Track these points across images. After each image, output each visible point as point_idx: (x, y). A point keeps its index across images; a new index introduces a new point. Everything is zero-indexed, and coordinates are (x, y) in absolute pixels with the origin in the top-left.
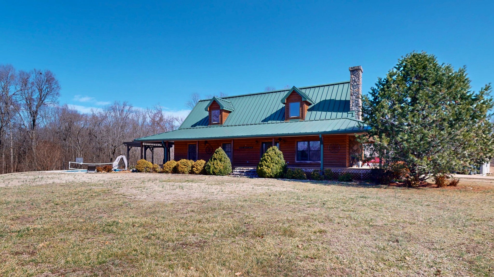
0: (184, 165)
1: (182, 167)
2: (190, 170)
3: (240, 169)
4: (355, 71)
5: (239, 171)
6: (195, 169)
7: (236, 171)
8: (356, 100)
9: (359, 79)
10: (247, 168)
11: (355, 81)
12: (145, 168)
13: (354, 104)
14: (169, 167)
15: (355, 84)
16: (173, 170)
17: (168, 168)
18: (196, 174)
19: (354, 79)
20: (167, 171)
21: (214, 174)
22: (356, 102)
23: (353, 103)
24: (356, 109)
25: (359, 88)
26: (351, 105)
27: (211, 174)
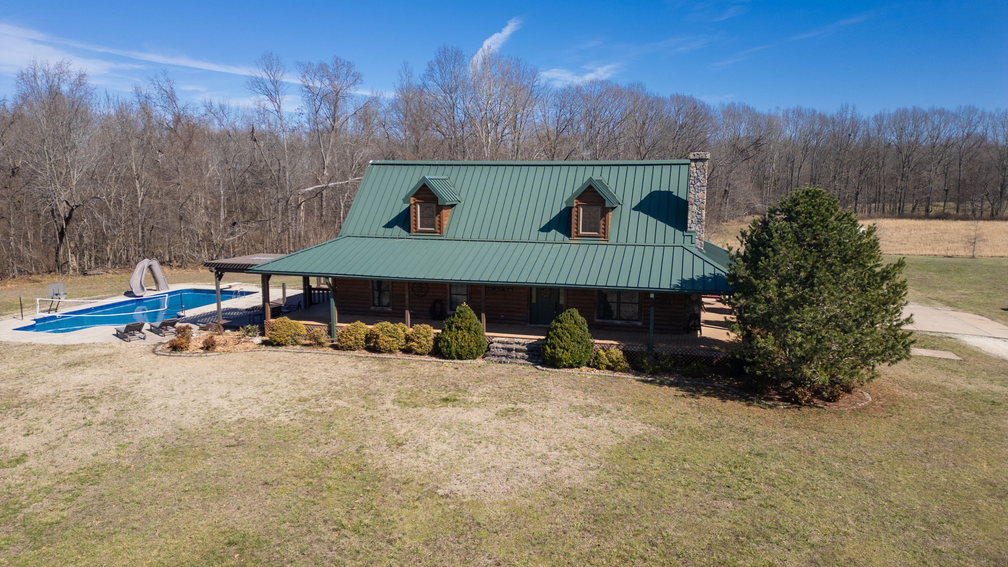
0: (390, 336)
2: (403, 346)
4: (699, 162)
5: (503, 348)
6: (415, 343)
8: (698, 214)
11: (697, 179)
12: (291, 336)
13: (694, 220)
14: (353, 338)
15: (698, 184)
16: (364, 345)
17: (351, 340)
24: (697, 228)
26: (689, 222)
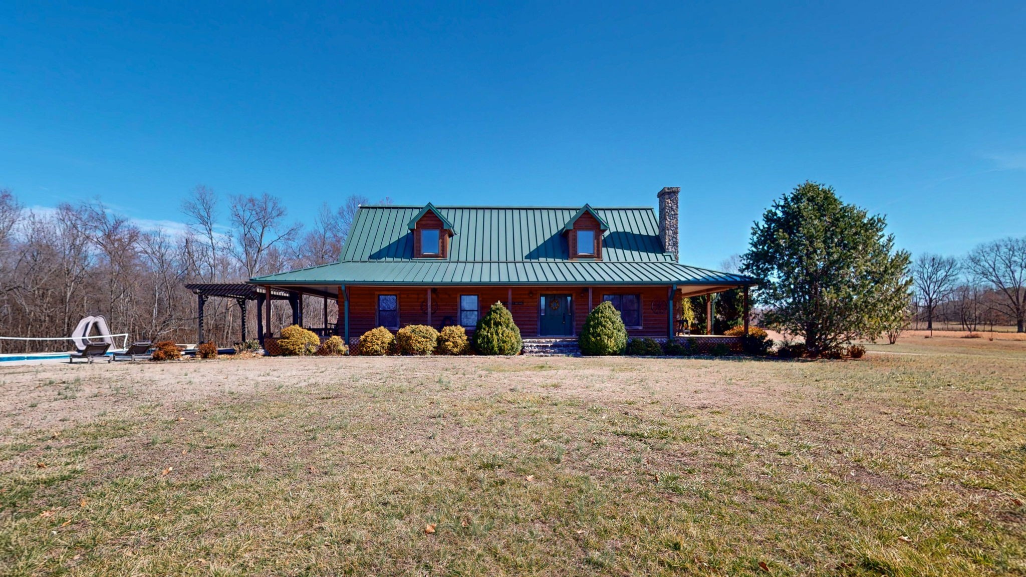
0: (424, 337)
1: (420, 340)
2: (434, 348)
3: (539, 342)
4: (672, 194)
5: (537, 346)
6: (451, 344)
7: (531, 346)
8: (673, 237)
9: (677, 207)
10: (548, 340)
11: (672, 209)
13: (670, 242)
15: (672, 213)
16: (389, 349)
18: (453, 354)
19: (670, 205)
20: (376, 351)
21: (502, 352)
22: (674, 239)
23: (670, 240)
24: (673, 250)
25: (677, 220)
26: (667, 244)
27: (494, 354)
